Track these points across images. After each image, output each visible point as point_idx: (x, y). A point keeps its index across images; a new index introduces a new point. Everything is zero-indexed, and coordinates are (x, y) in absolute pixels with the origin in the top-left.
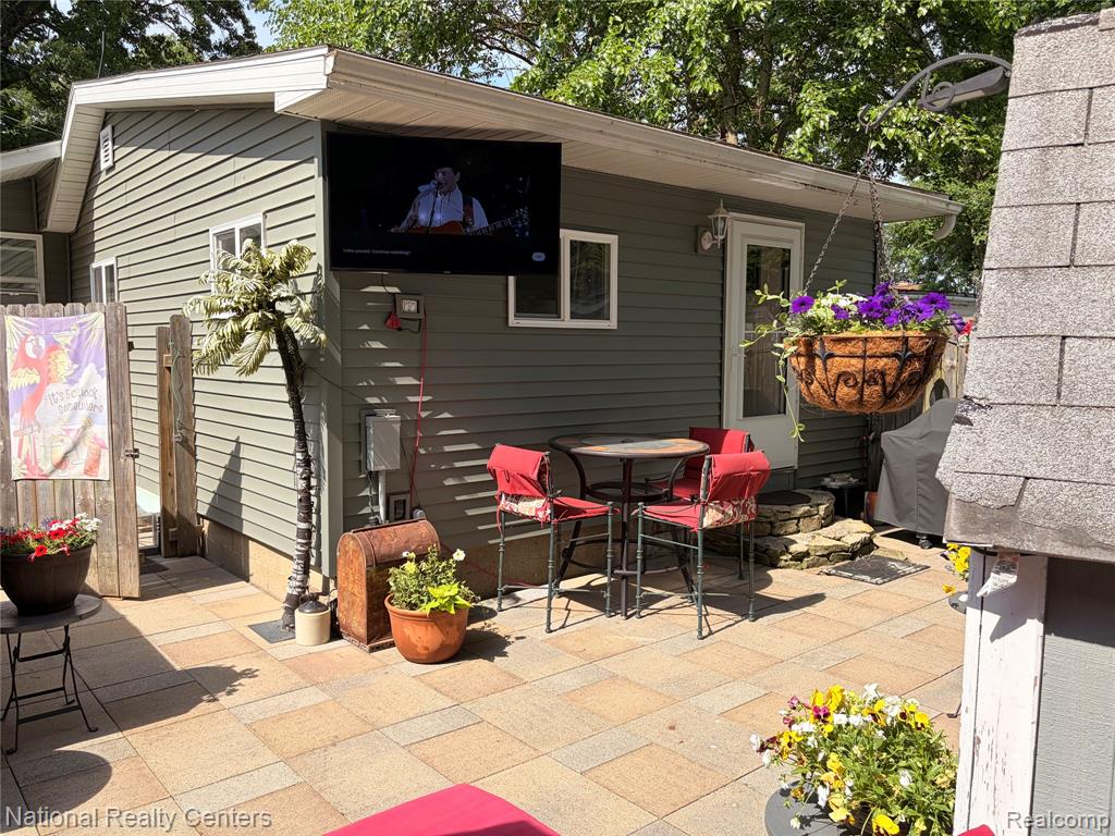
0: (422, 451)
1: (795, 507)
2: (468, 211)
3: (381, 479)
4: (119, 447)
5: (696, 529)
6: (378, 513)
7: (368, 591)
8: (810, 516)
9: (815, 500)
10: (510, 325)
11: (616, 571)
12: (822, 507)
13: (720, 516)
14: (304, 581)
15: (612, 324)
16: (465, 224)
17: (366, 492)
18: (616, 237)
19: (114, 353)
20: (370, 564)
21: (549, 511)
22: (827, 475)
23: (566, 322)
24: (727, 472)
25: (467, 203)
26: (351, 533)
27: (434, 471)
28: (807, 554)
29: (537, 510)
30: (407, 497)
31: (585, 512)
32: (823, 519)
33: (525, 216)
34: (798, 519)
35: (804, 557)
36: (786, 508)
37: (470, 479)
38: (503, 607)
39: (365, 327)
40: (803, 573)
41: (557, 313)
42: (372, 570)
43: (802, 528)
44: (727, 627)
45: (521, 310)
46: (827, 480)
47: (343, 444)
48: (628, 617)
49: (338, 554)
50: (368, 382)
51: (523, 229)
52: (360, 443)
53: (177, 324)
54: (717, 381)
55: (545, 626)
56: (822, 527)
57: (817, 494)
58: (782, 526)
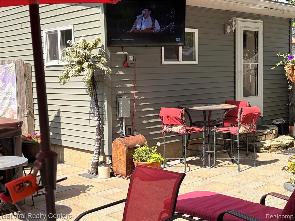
0: (135, 111)
1: (264, 130)
2: (154, 24)
3: (124, 121)
4: (21, 113)
5: (236, 134)
6: (123, 133)
7: (126, 158)
8: (270, 134)
9: (271, 128)
10: (163, 64)
11: (206, 152)
12: (274, 131)
13: (245, 129)
14: (98, 157)
15: (196, 62)
16: (152, 29)
17: (119, 125)
18: (197, 30)
19: (19, 78)
20: (127, 148)
21: (184, 130)
22: (274, 119)
23: (181, 62)
24: (247, 113)
25: (153, 21)
26: (119, 138)
27: (139, 118)
28: (270, 147)
29: (180, 129)
30: (131, 127)
31: (196, 130)
32: (275, 135)
33: (173, 25)
34: (266, 135)
35: (269, 148)
36: (262, 131)
37: (151, 121)
38: (165, 166)
39: (117, 66)
40: (270, 154)
41: (177, 59)
42: (127, 150)
43: (267, 138)
44: (247, 169)
45: (166, 58)
46: (274, 121)
47: (112, 108)
48: (211, 168)
49: (113, 146)
50: (119, 86)
51: (173, 30)
52: (117, 107)
53: (26, 67)
54: (233, 83)
55: (184, 171)
56: (274, 138)
57: (271, 126)
58: (260, 138)
